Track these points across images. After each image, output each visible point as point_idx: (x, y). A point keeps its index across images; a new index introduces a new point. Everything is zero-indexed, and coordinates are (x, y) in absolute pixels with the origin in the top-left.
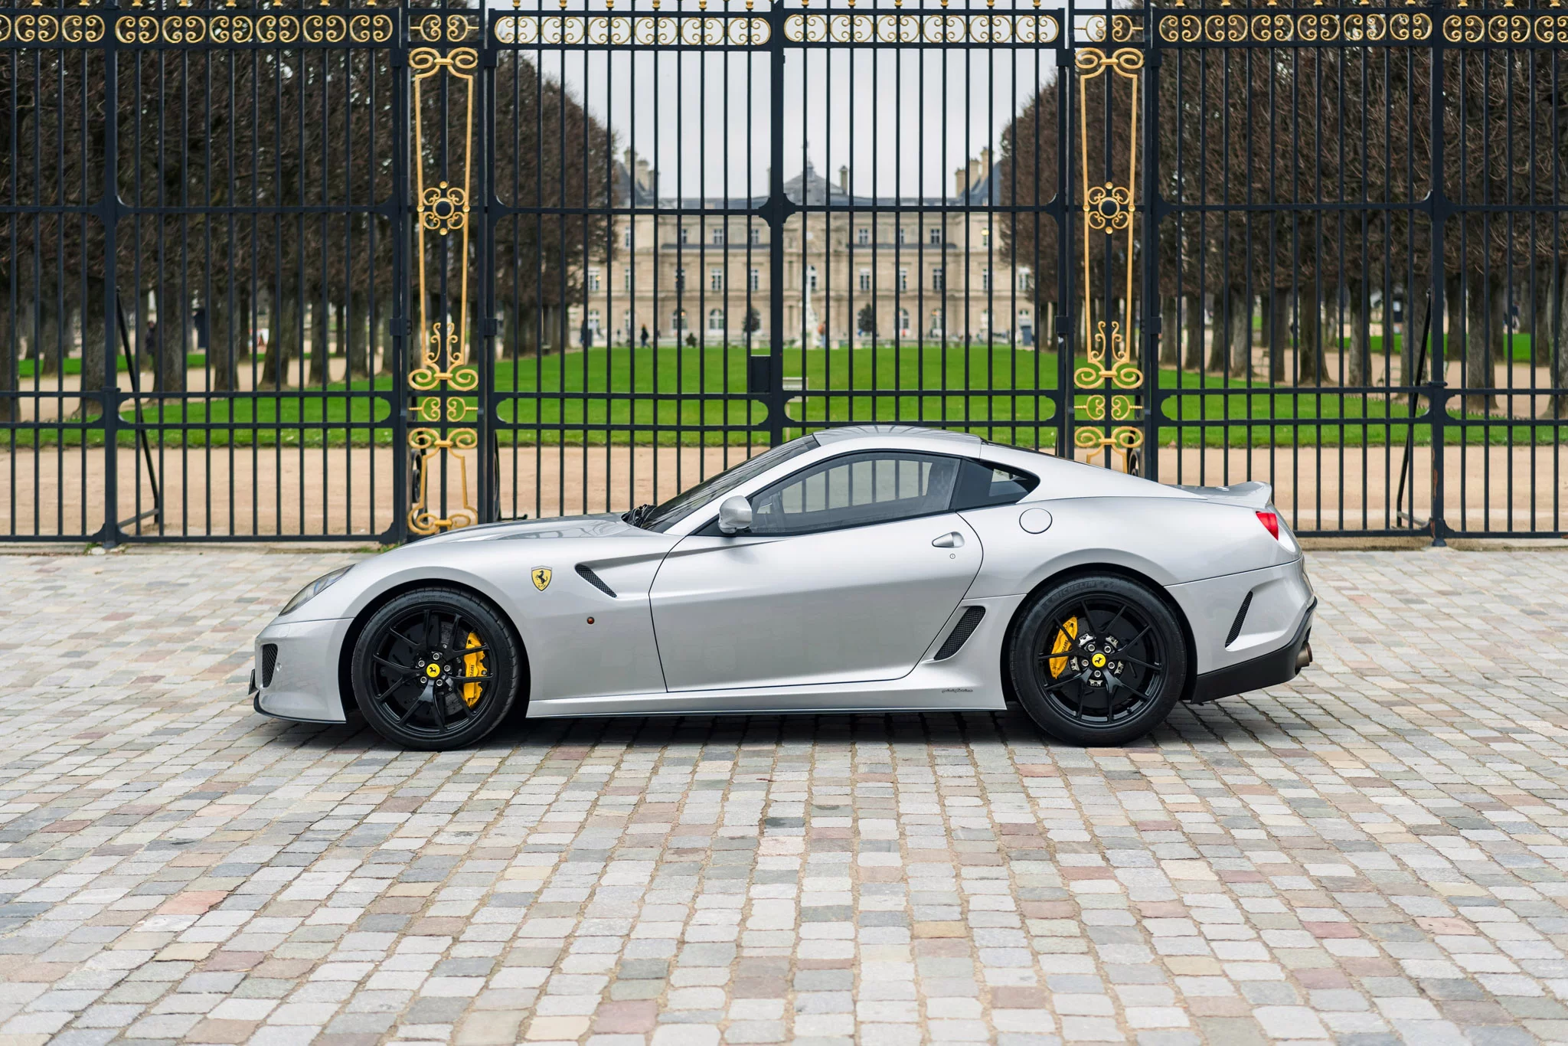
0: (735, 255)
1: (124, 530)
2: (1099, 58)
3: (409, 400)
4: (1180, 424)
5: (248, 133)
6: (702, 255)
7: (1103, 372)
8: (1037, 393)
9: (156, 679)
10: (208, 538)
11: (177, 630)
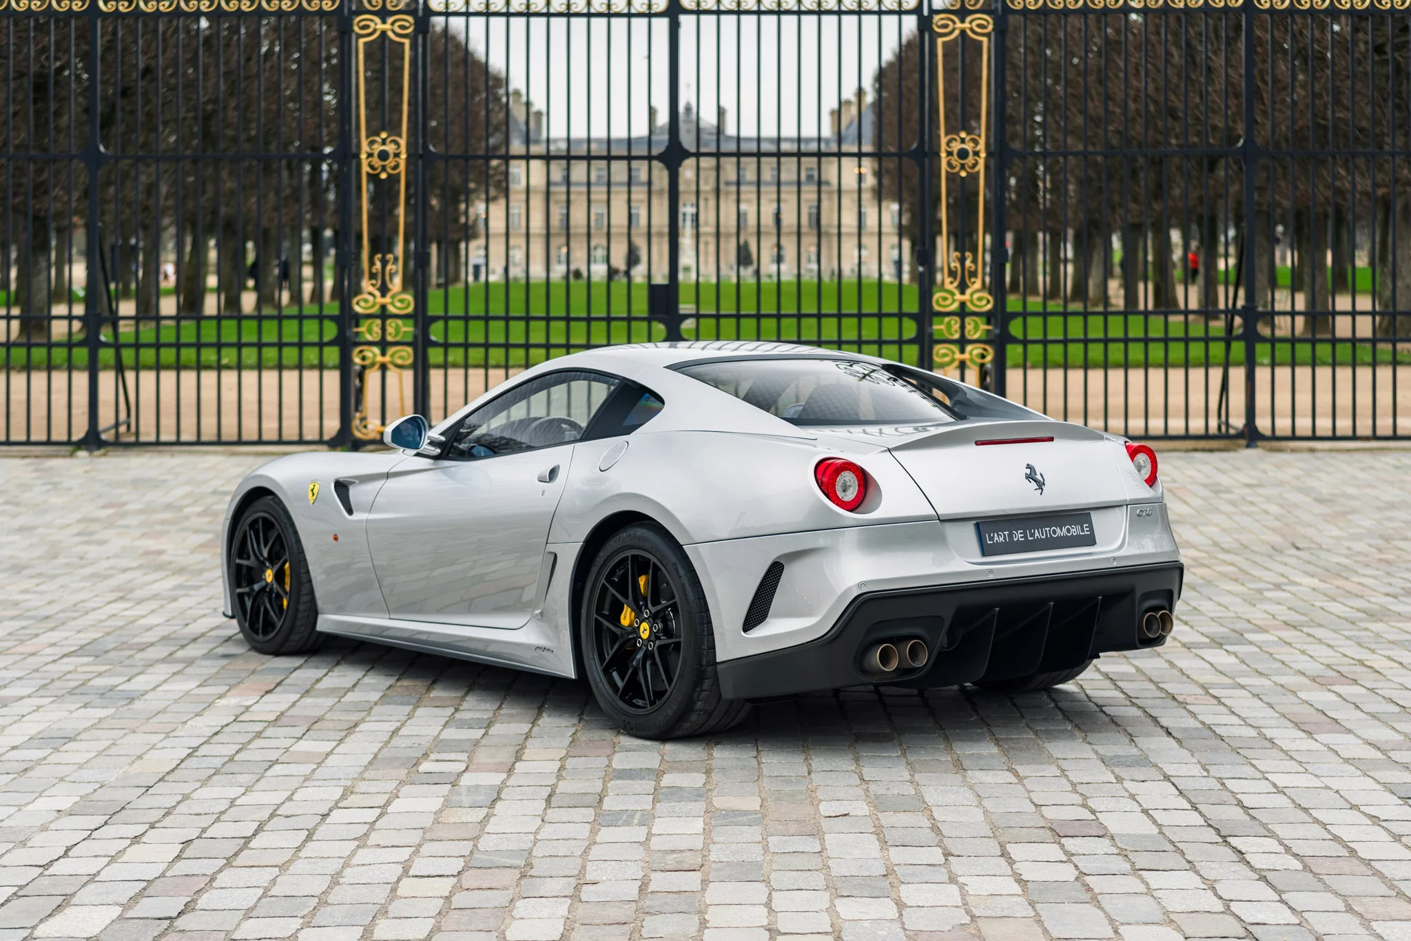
0: (617, 193)
1: (104, 437)
2: (954, 22)
3: (353, 322)
4: (1025, 342)
5: (173, 81)
6: (589, 193)
7: (958, 297)
8: (900, 315)
9: (160, 553)
10: (178, 443)
11: (168, 515)
